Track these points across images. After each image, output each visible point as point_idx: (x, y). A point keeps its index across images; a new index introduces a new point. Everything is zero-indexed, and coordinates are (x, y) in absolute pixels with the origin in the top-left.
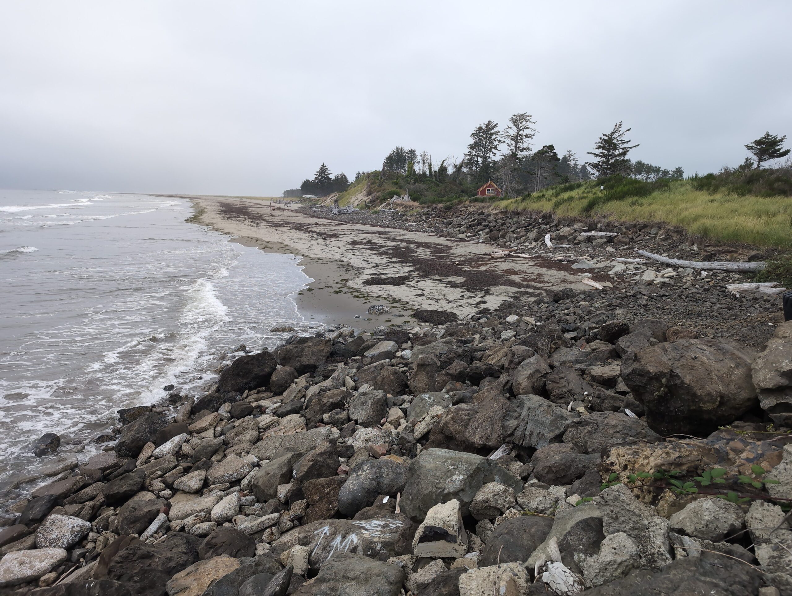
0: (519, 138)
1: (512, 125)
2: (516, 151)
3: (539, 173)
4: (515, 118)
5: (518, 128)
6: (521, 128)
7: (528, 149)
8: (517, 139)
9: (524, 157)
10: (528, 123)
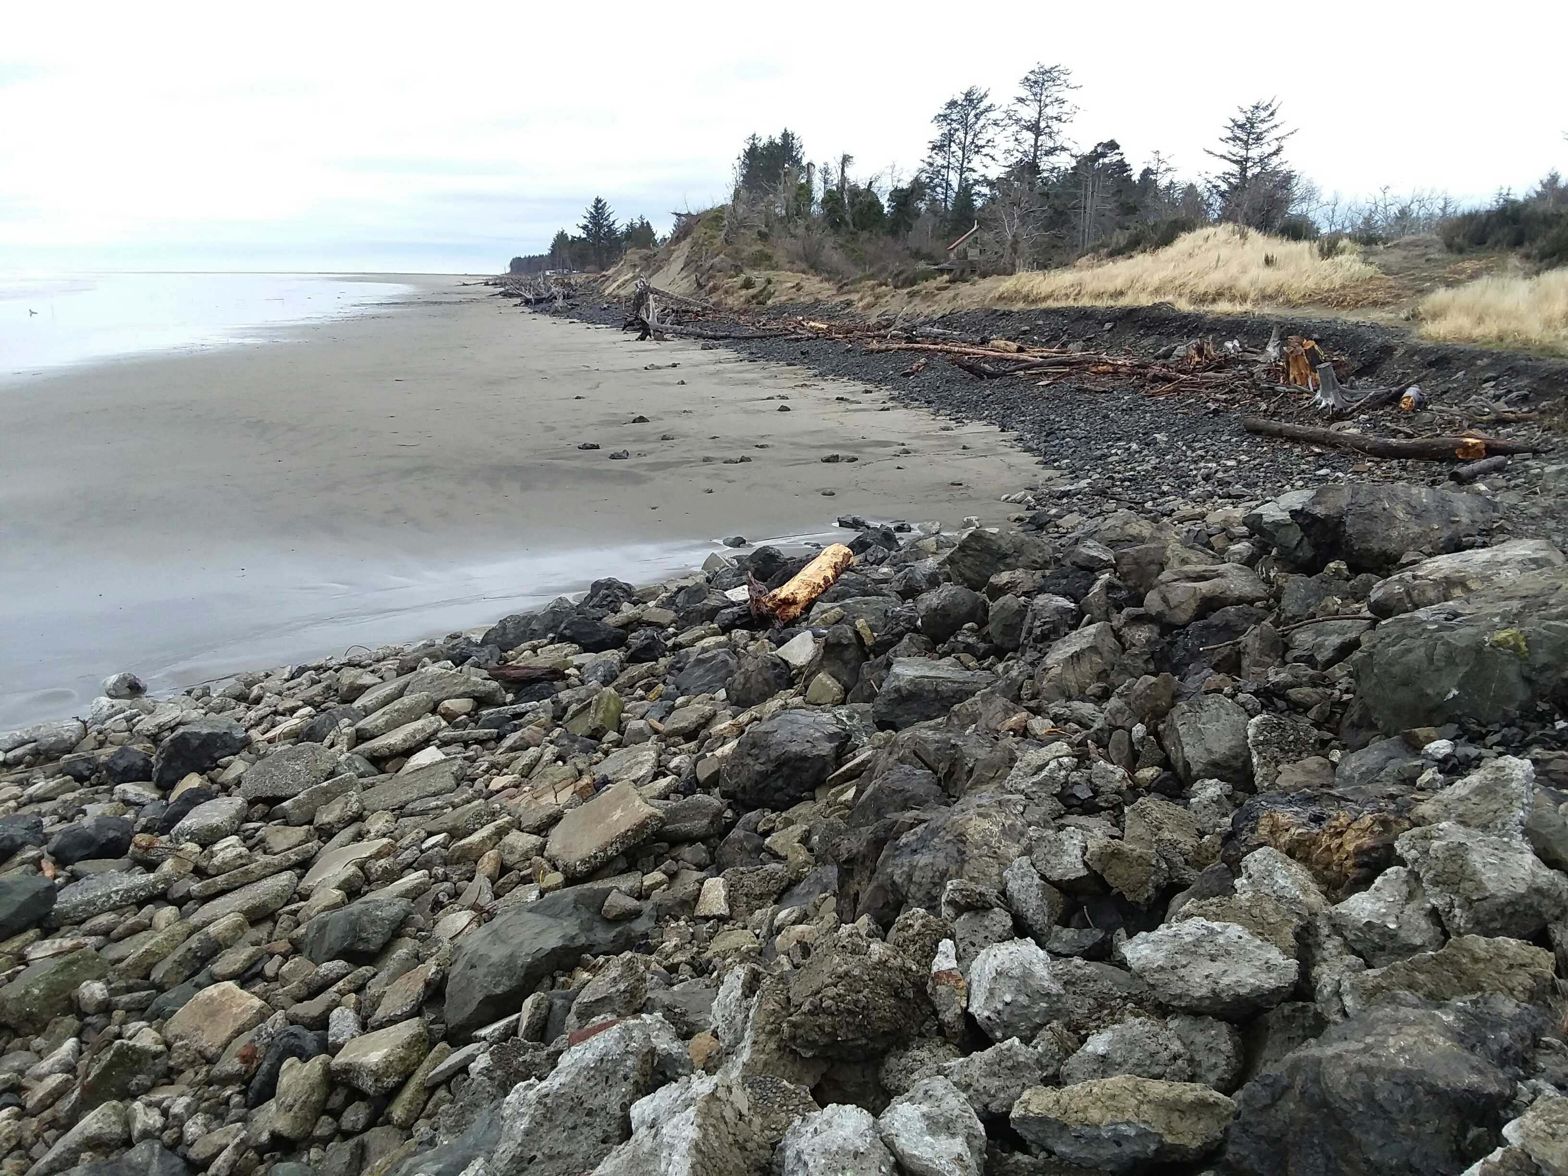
0: (1043, 125)
1: (1024, 93)
2: (1035, 156)
3: (1089, 205)
4: (1032, 77)
5: (1040, 101)
6: (1048, 101)
7: (1063, 149)
8: (1039, 128)
9: (1054, 168)
10: (1063, 88)
